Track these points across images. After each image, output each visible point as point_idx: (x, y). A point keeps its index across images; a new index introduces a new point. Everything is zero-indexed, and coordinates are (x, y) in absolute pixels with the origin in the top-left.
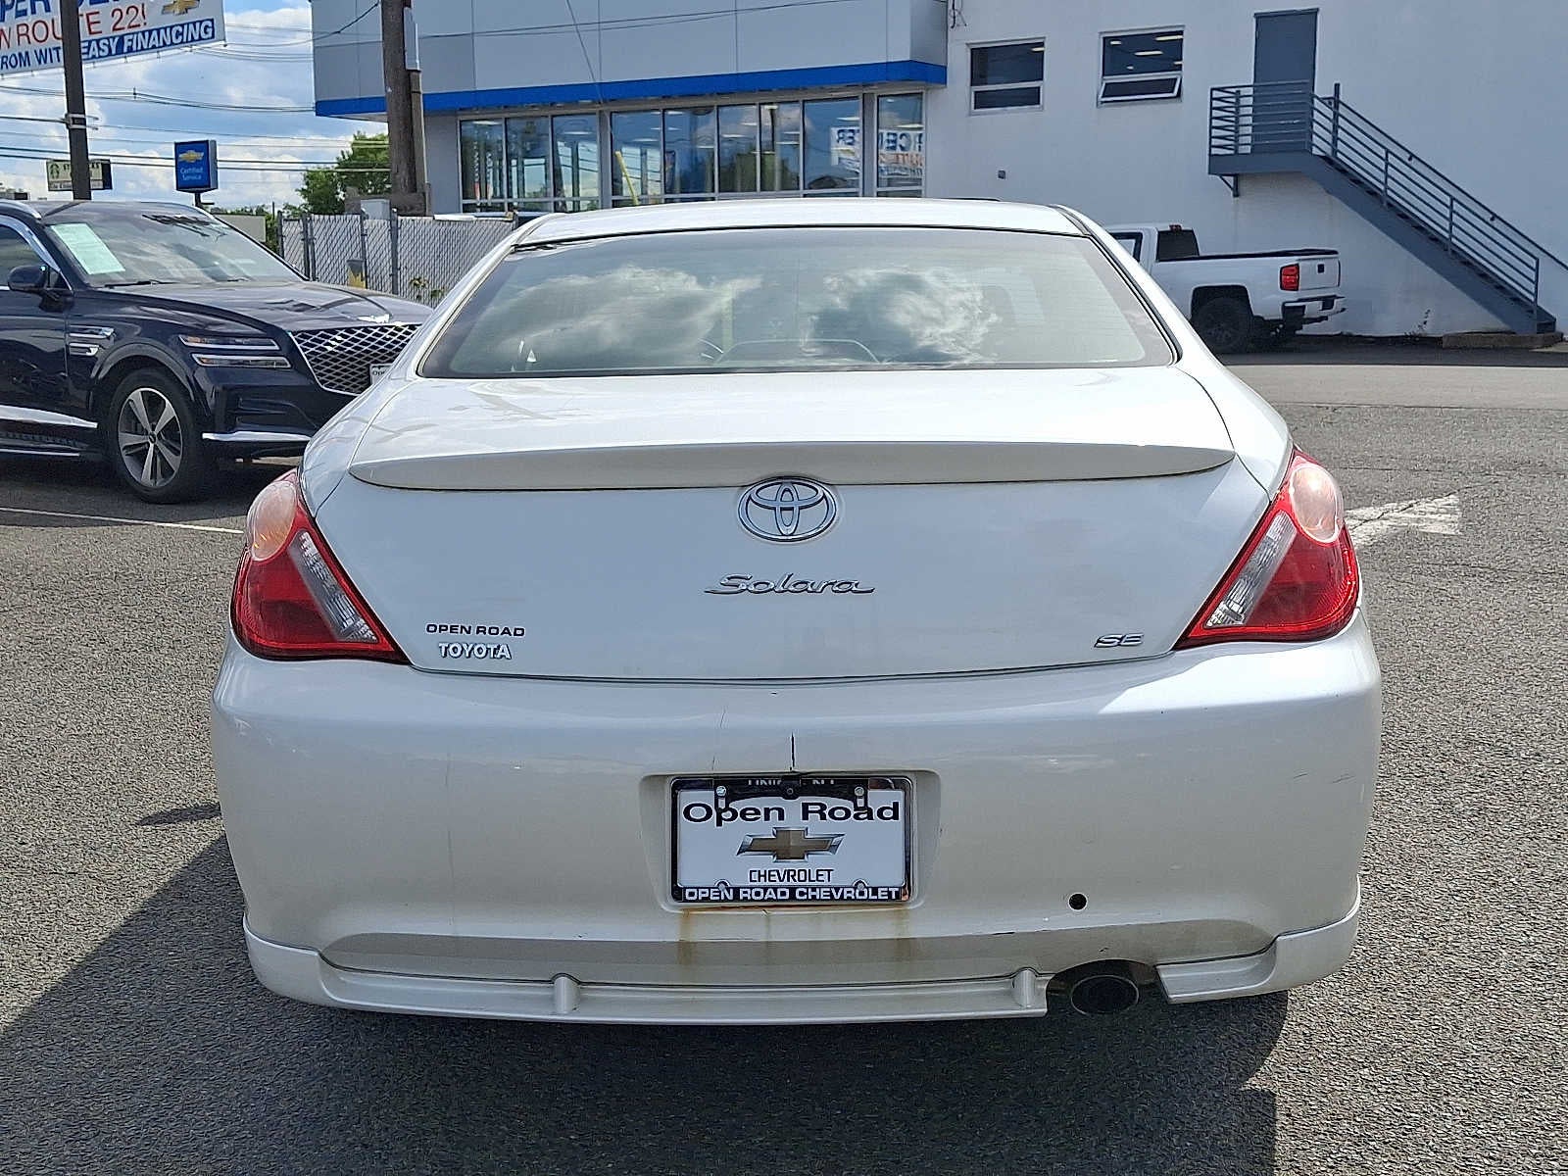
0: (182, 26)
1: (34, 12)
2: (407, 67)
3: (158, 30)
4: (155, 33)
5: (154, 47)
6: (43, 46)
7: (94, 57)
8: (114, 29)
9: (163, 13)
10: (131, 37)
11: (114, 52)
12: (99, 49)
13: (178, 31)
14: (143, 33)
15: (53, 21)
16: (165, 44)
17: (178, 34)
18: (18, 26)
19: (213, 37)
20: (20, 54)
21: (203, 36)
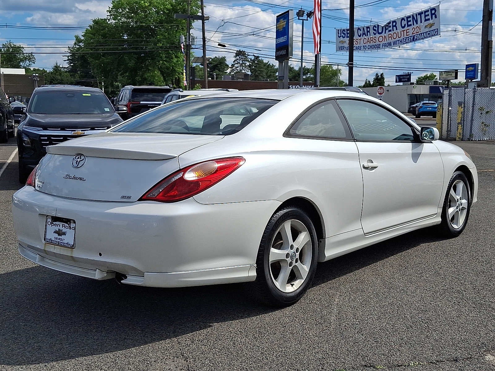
0: (430, 31)
1: (393, 30)
2: (489, 40)
3: (423, 33)
4: (423, 34)
5: (422, 38)
6: (395, 40)
7: (407, 42)
8: (413, 34)
9: (425, 28)
10: (416, 36)
11: (412, 40)
12: (408, 40)
13: (429, 33)
14: (420, 34)
15: (398, 32)
16: (425, 37)
17: (429, 34)
18: (389, 34)
19: (437, 34)
20: (389, 43)
21: (435, 34)
